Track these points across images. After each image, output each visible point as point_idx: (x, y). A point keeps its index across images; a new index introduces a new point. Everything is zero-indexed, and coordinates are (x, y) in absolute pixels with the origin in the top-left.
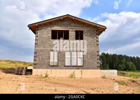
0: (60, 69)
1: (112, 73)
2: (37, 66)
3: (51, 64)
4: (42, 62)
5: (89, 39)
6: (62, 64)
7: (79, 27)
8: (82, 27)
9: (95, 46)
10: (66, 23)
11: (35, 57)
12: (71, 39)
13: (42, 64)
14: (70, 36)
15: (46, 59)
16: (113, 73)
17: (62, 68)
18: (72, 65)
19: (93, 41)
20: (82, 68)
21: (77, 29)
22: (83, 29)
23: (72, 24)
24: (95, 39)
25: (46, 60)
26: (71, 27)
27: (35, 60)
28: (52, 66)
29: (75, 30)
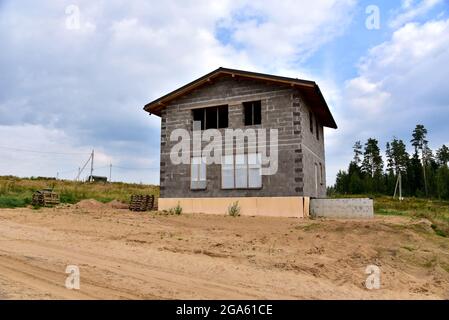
0: (211, 196)
1: (356, 208)
2: (165, 191)
3: (193, 186)
4: (174, 184)
5: (276, 121)
6: (215, 187)
7: (251, 93)
8: (257, 92)
9: (290, 138)
10: (220, 88)
11: (162, 172)
12: (234, 125)
13: (174, 188)
14: (230, 119)
15: (181, 176)
16: (361, 208)
17: (214, 194)
18: (237, 187)
19: (286, 124)
20: (258, 193)
21: (247, 98)
22: (261, 96)
23: (235, 90)
24: (290, 119)
25: (182, 179)
26: (234, 95)
27: (162, 180)
28: (194, 191)
29: (240, 102)
